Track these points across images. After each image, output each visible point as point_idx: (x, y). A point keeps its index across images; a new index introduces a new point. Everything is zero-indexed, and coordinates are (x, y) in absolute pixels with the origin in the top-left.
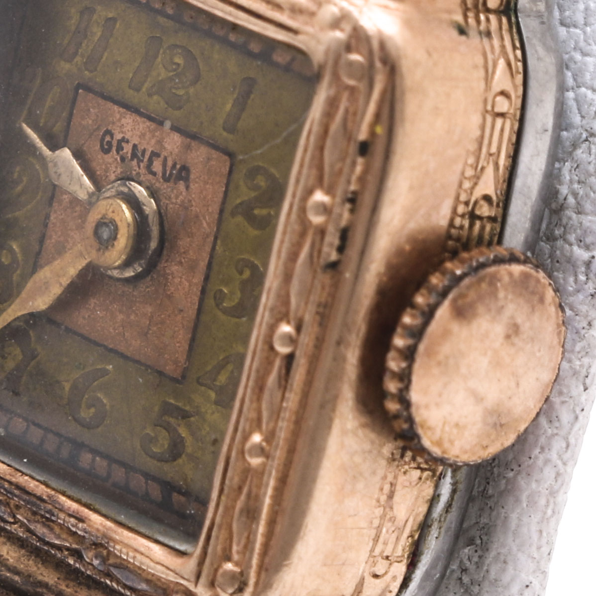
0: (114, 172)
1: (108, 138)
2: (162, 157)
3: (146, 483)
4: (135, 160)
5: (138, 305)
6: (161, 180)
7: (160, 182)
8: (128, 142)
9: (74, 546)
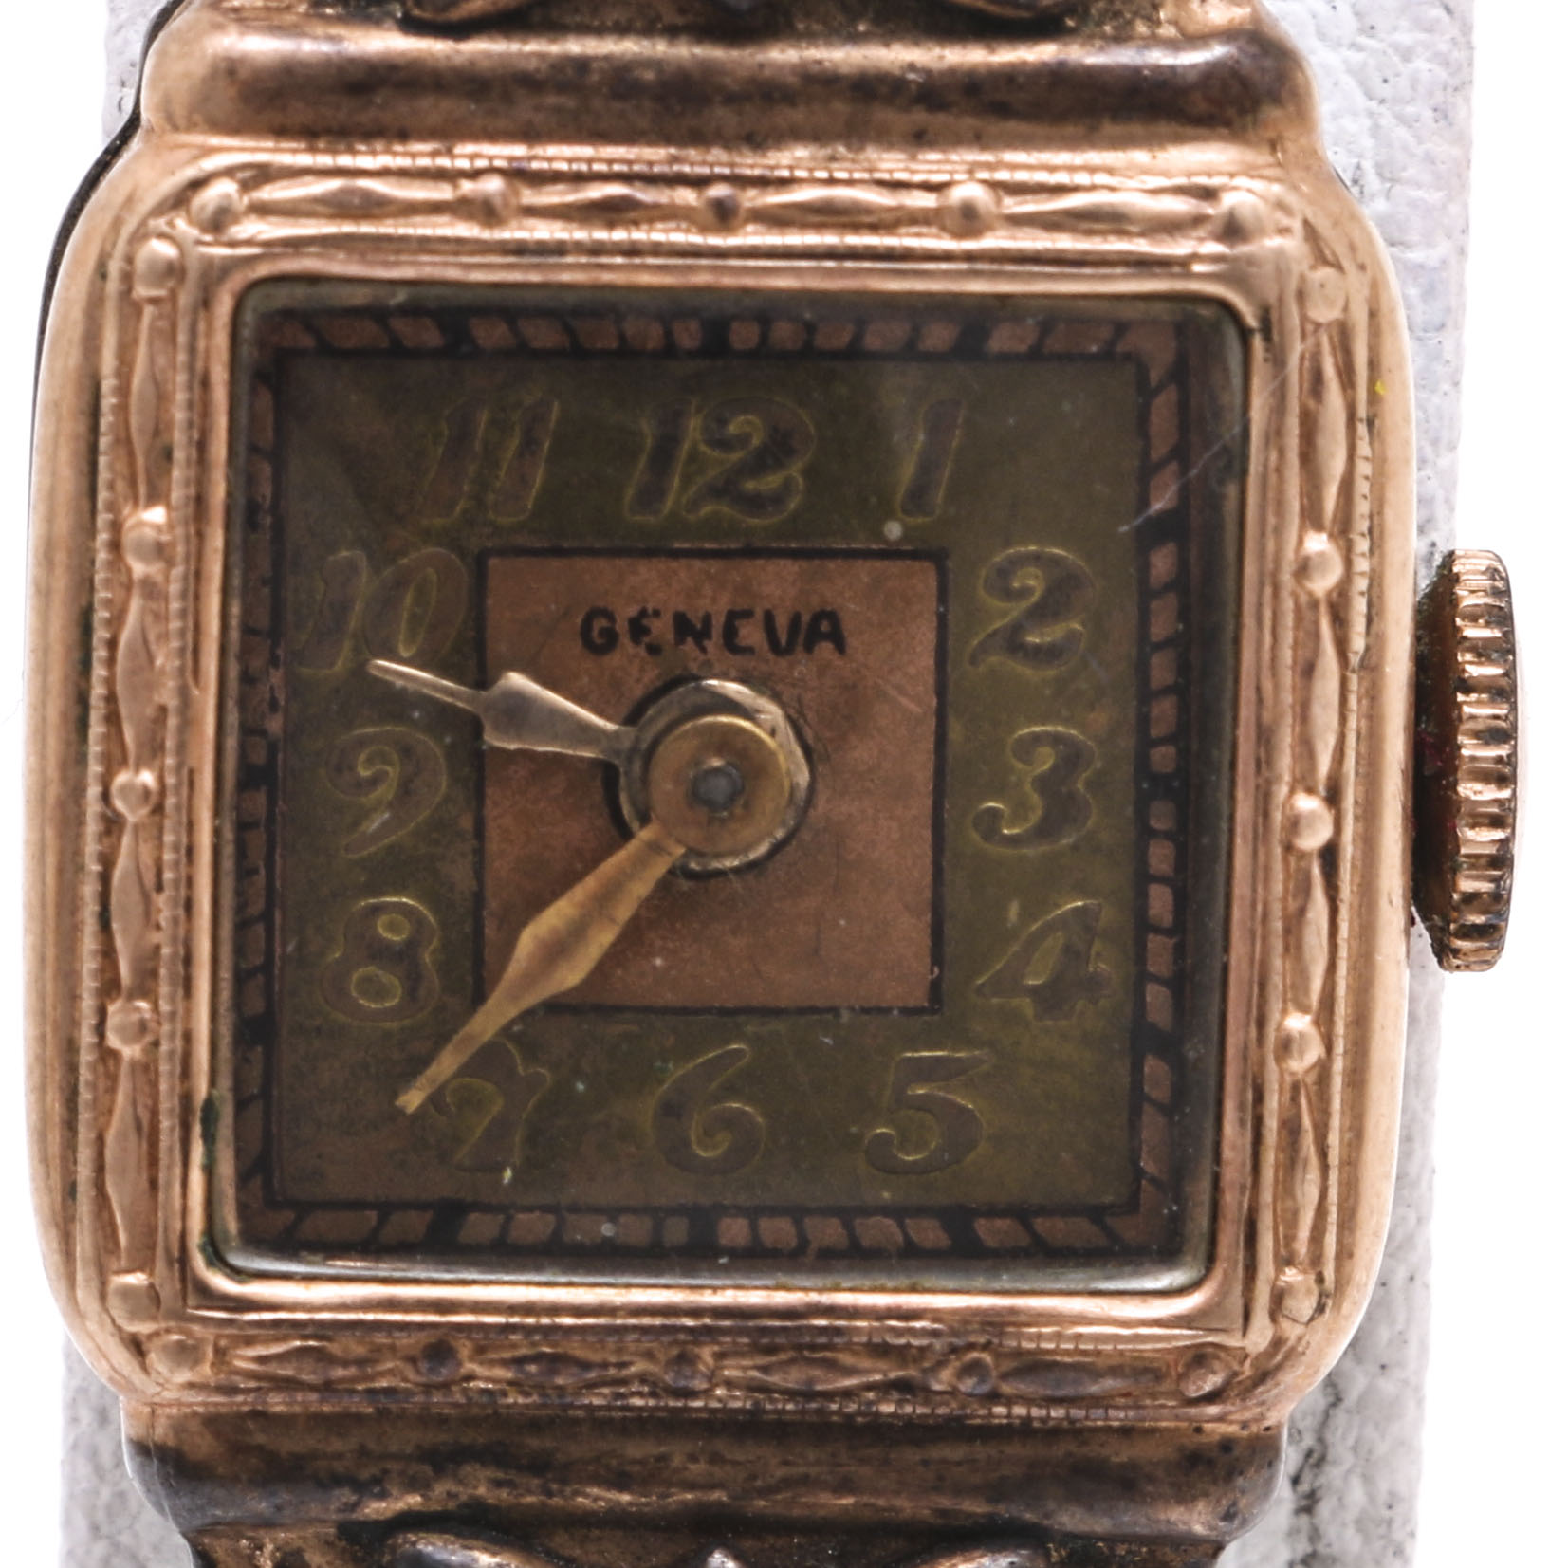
0: (638, 681)
1: (600, 623)
2: (759, 613)
3: (902, 1226)
4: (690, 641)
5: (777, 905)
6: (771, 656)
7: (767, 662)
8: (657, 613)
9: (893, 1375)
